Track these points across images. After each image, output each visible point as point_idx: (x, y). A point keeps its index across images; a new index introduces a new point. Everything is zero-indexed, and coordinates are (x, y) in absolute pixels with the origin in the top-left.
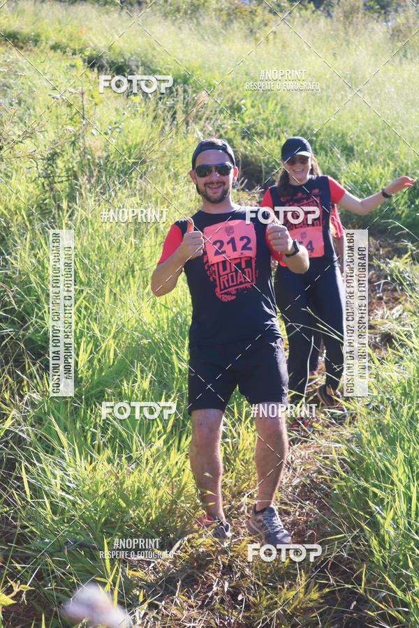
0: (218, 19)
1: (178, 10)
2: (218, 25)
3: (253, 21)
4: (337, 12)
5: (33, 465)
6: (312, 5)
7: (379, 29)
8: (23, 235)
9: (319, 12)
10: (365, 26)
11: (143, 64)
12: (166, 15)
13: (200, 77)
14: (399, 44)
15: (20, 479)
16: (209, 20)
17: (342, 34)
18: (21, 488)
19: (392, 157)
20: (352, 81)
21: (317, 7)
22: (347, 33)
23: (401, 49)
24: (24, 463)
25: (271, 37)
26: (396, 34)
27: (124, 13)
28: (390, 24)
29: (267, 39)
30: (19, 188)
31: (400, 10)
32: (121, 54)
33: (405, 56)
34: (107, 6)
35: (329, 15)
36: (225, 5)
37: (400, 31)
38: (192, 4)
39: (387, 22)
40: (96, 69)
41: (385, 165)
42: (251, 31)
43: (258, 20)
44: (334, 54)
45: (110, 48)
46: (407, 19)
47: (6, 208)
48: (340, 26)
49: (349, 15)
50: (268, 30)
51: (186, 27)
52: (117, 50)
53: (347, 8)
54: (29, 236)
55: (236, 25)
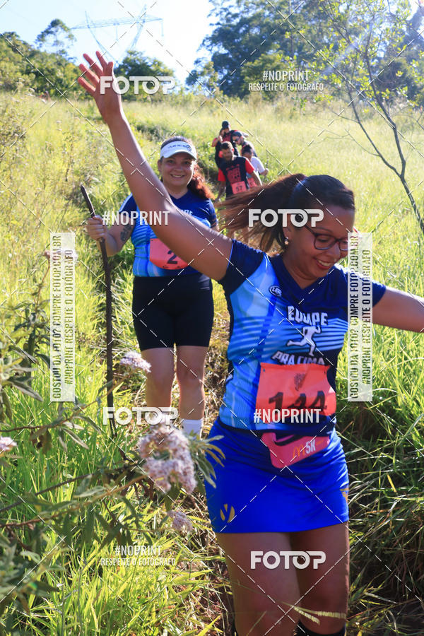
0: (196, 106)
1: (178, 103)
2: (196, 109)
3: (212, 106)
4: (250, 101)
5: (120, 310)
6: (239, 99)
7: (269, 108)
8: (110, 209)
9: (242, 102)
10: (263, 107)
11: (163, 129)
12: (172, 105)
13: (189, 133)
14: (279, 115)
15: (115, 317)
16: (192, 107)
17: (253, 111)
18: (116, 322)
19: (278, 166)
20: (259, 133)
21: (241, 98)
22: (255, 111)
23: (279, 117)
24: (116, 310)
25: (221, 113)
26: (277, 110)
27: (153, 105)
28: (275, 107)
29: (219, 115)
30: (109, 187)
31: (279, 99)
32: (153, 124)
33: (282, 120)
34: (146, 103)
35: (247, 102)
36: (199, 100)
37: (279, 109)
38: (184, 100)
39: (273, 105)
40: (141, 131)
41: (274, 169)
42: (212, 111)
43: (214, 106)
44: (250, 121)
45: (147, 122)
46: (282, 104)
47: (103, 197)
48: (252, 107)
49: (256, 102)
50: (219, 111)
51: (181, 110)
52: (151, 123)
53: (255, 99)
54: (114, 209)
55: (204, 109)
